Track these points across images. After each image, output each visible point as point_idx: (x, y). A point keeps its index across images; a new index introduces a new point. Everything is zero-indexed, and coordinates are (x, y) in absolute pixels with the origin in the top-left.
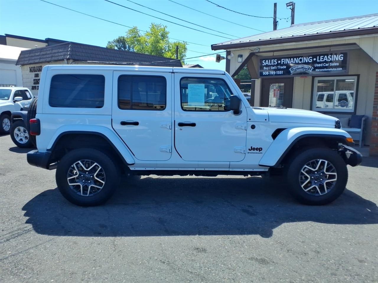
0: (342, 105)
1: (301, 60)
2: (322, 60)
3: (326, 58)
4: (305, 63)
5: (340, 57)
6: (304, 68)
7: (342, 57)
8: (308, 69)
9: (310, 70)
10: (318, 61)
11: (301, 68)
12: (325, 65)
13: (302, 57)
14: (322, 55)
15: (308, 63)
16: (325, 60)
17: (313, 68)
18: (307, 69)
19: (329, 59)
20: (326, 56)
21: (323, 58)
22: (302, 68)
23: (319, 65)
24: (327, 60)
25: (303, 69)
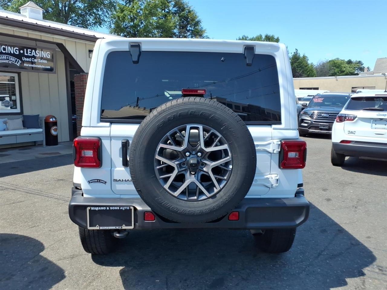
0: (6, 105)
1: (4, 49)
2: (30, 54)
3: (34, 53)
4: (10, 54)
5: (47, 55)
6: (10, 60)
7: (49, 55)
8: (15, 62)
9: (18, 63)
10: (26, 54)
11: (5, 59)
12: (33, 60)
13: (6, 45)
14: (30, 48)
15: (14, 55)
16: (34, 55)
17: (21, 62)
18: (13, 62)
19: (38, 55)
20: (33, 51)
21: (31, 51)
22: (7, 59)
23: (28, 59)
24: (35, 56)
25: (9, 62)
